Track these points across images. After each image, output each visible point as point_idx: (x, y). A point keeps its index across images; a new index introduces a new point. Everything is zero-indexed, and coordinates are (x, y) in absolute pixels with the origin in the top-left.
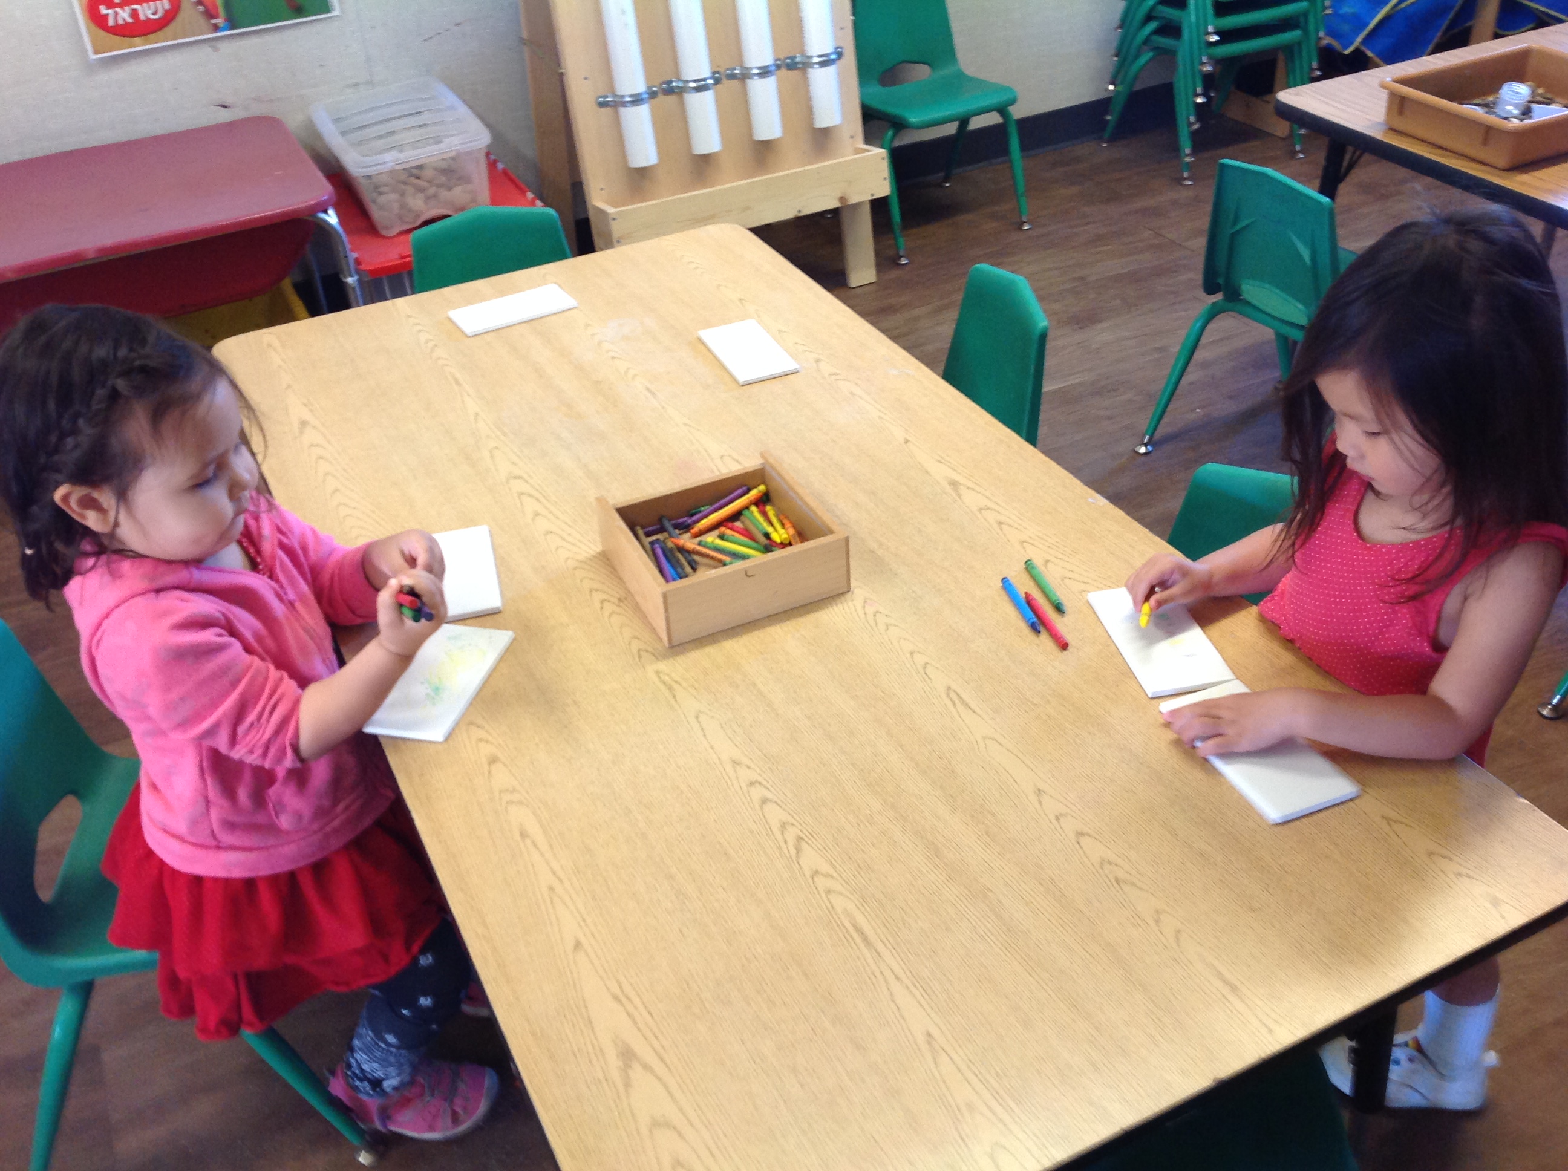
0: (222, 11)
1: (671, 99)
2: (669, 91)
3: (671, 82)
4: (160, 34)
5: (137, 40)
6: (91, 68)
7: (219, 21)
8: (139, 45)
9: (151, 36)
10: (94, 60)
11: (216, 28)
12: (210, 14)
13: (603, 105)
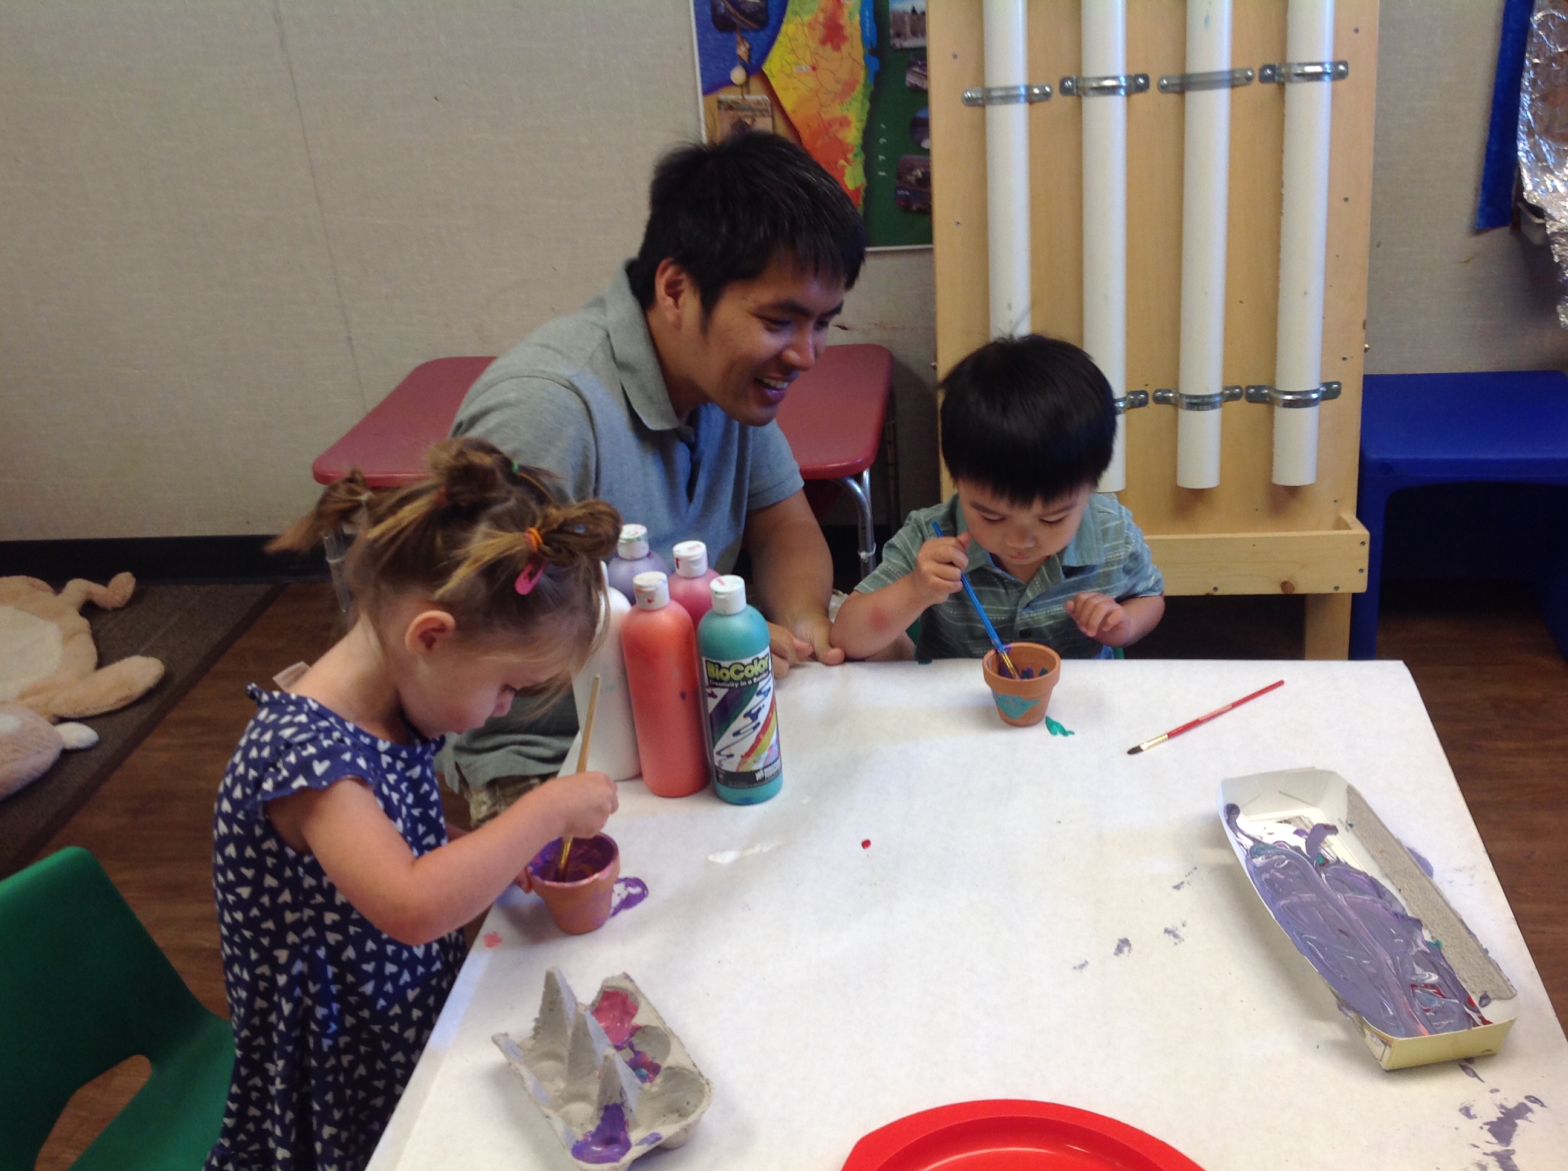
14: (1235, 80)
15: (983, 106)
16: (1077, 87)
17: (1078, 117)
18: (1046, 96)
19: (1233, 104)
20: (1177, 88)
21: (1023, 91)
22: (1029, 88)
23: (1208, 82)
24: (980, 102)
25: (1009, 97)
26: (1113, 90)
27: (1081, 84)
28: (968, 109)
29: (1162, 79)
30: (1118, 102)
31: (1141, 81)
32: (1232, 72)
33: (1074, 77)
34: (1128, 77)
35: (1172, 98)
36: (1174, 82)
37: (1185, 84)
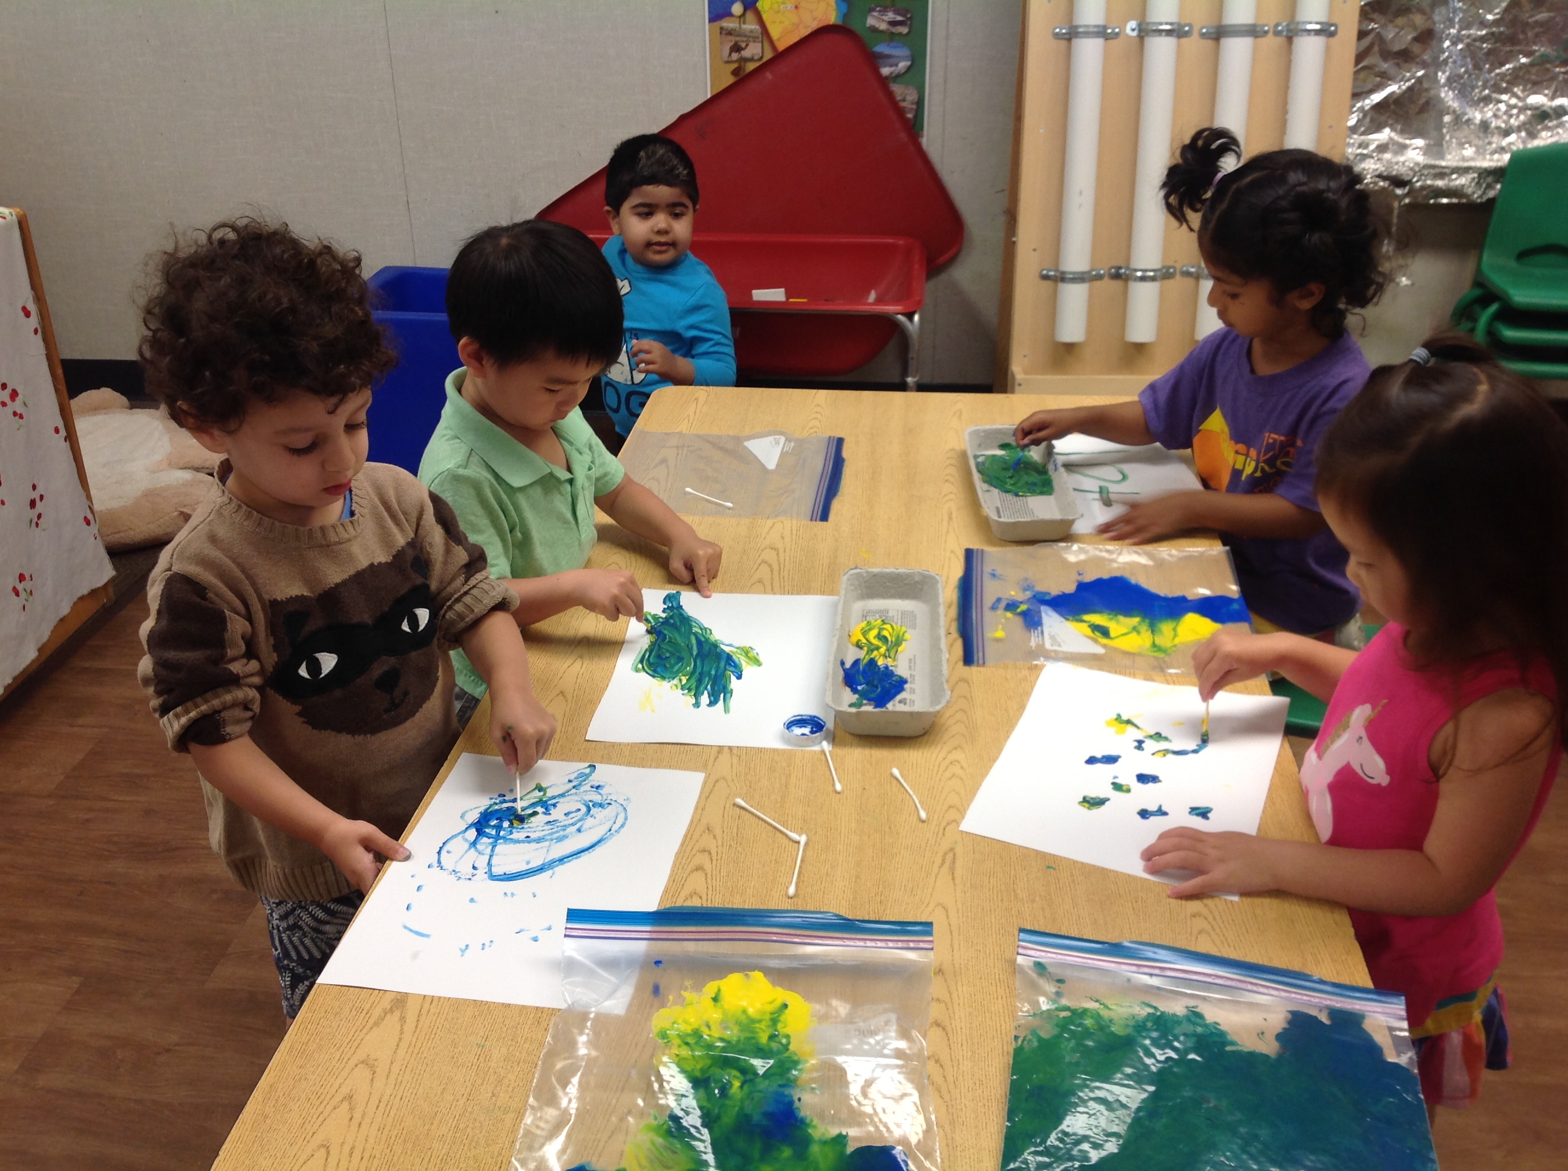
1: (1118, 284)
2: (1117, 276)
3: (1120, 268)
13: (1046, 278)
14: (1254, 32)
15: (1069, 40)
16: (1146, 30)
17: (1142, 51)
18: (1115, 35)
19: (1253, 50)
20: (1213, 36)
21: (1101, 30)
22: (1104, 28)
23: (1237, 31)
24: (1068, 36)
25: (1089, 33)
26: (1166, 33)
27: (1144, 27)
28: (1056, 41)
29: (1203, 28)
30: (1168, 43)
31: (1187, 27)
32: (1253, 26)
33: (1139, 22)
34: (1178, 24)
35: (1209, 43)
36: (1211, 31)
37: (1219, 33)
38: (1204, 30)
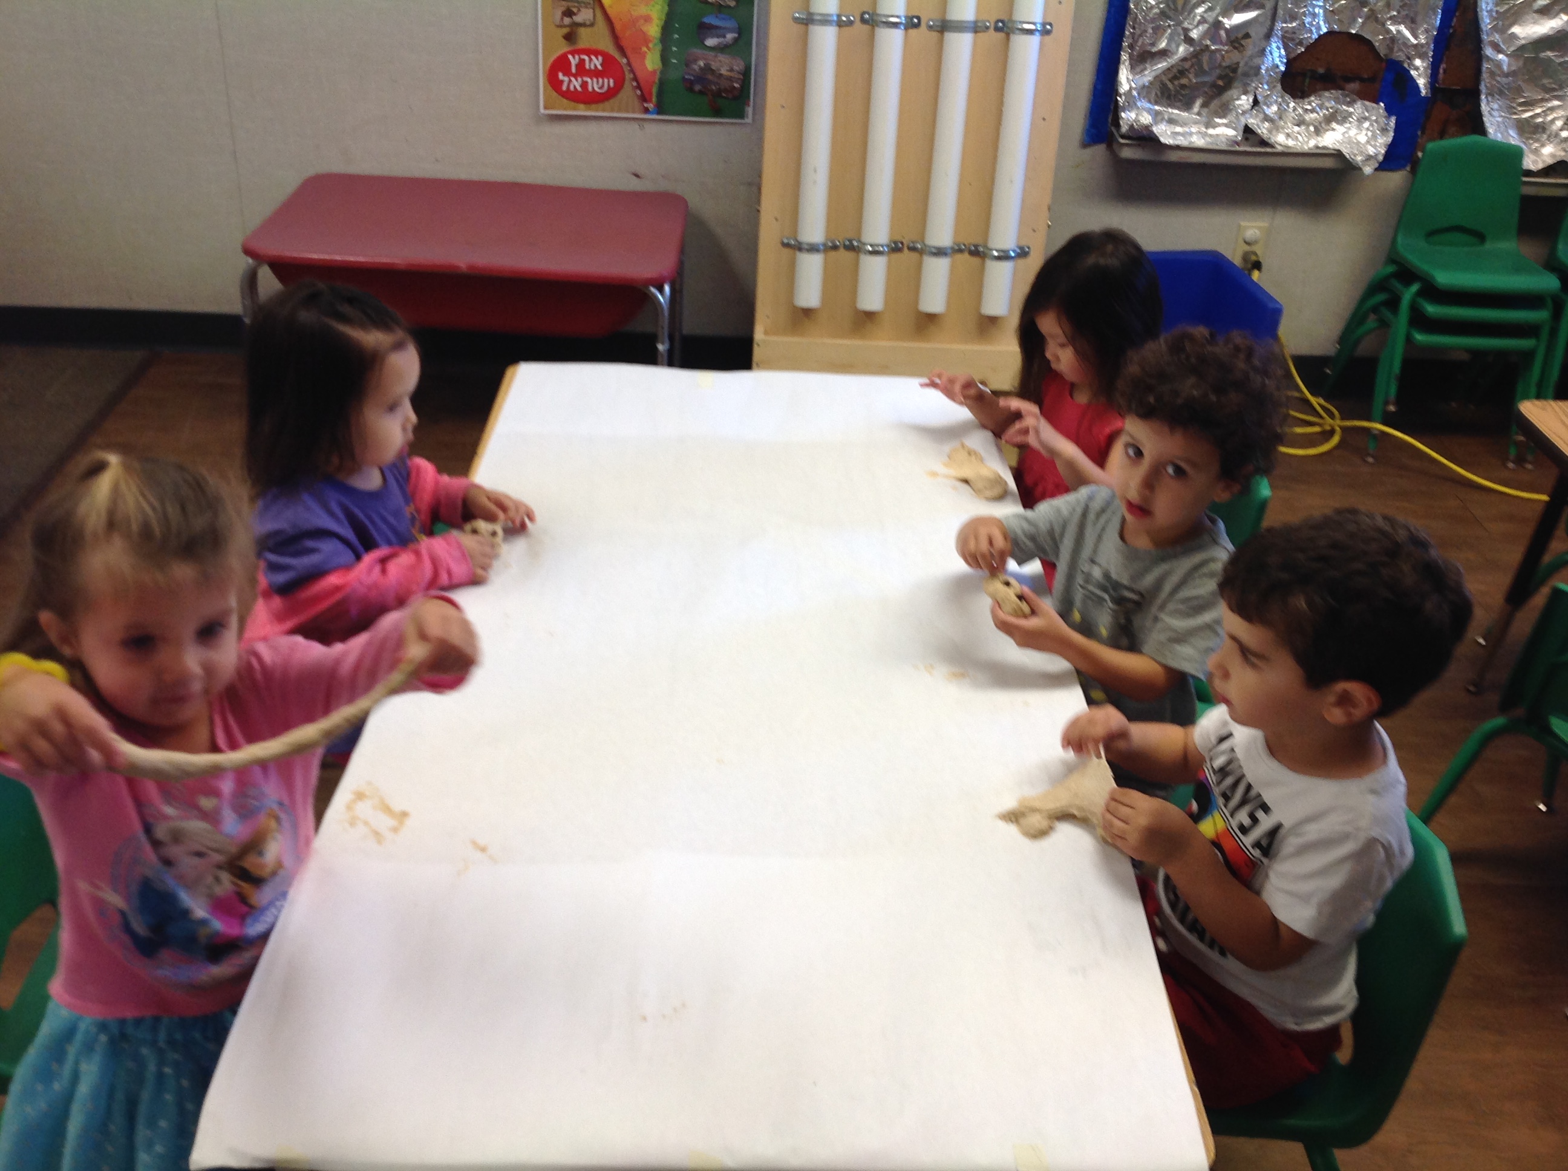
0: (654, 99)
2: (850, 248)
3: (852, 241)
4: (601, 105)
5: (582, 106)
6: (540, 119)
7: (650, 106)
8: (582, 110)
9: (594, 106)
10: (543, 114)
11: (646, 111)
12: (644, 98)
13: (786, 246)
14: (976, 28)
15: (807, 24)
16: (873, 20)
17: (871, 39)
18: (850, 23)
19: (975, 44)
20: (939, 29)
21: (835, 18)
22: (839, 16)
23: (959, 27)
24: (805, 21)
25: (825, 21)
26: (895, 25)
27: (875, 18)
28: (795, 25)
29: (929, 21)
30: (898, 35)
31: (916, 20)
32: (976, 22)
33: (871, 12)
34: (906, 17)
35: (935, 34)
36: (937, 24)
37: (944, 27)
38: (931, 23)
